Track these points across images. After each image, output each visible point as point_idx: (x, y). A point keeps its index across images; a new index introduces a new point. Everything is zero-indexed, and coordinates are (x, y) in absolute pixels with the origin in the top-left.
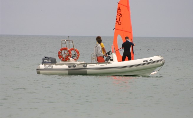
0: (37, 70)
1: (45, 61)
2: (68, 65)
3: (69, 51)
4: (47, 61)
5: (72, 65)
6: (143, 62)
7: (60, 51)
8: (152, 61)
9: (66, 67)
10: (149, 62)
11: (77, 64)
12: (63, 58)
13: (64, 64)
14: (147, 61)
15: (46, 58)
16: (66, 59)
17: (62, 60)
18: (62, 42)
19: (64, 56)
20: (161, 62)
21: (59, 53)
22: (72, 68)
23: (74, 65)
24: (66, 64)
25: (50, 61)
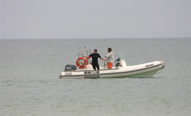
0: (60, 76)
1: (67, 68)
2: (84, 72)
3: (85, 60)
4: (68, 68)
5: (88, 72)
6: (145, 67)
7: (78, 61)
8: (153, 66)
9: (82, 73)
10: (150, 66)
11: (92, 71)
12: (80, 66)
13: (81, 71)
14: (149, 65)
15: (68, 66)
16: (82, 67)
17: (80, 68)
18: (79, 53)
19: (81, 65)
20: (161, 66)
21: (77, 62)
22: (87, 74)
23: (89, 72)
24: (83, 71)
25: (71, 68)
